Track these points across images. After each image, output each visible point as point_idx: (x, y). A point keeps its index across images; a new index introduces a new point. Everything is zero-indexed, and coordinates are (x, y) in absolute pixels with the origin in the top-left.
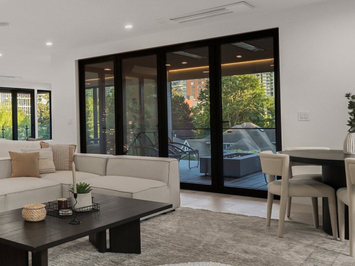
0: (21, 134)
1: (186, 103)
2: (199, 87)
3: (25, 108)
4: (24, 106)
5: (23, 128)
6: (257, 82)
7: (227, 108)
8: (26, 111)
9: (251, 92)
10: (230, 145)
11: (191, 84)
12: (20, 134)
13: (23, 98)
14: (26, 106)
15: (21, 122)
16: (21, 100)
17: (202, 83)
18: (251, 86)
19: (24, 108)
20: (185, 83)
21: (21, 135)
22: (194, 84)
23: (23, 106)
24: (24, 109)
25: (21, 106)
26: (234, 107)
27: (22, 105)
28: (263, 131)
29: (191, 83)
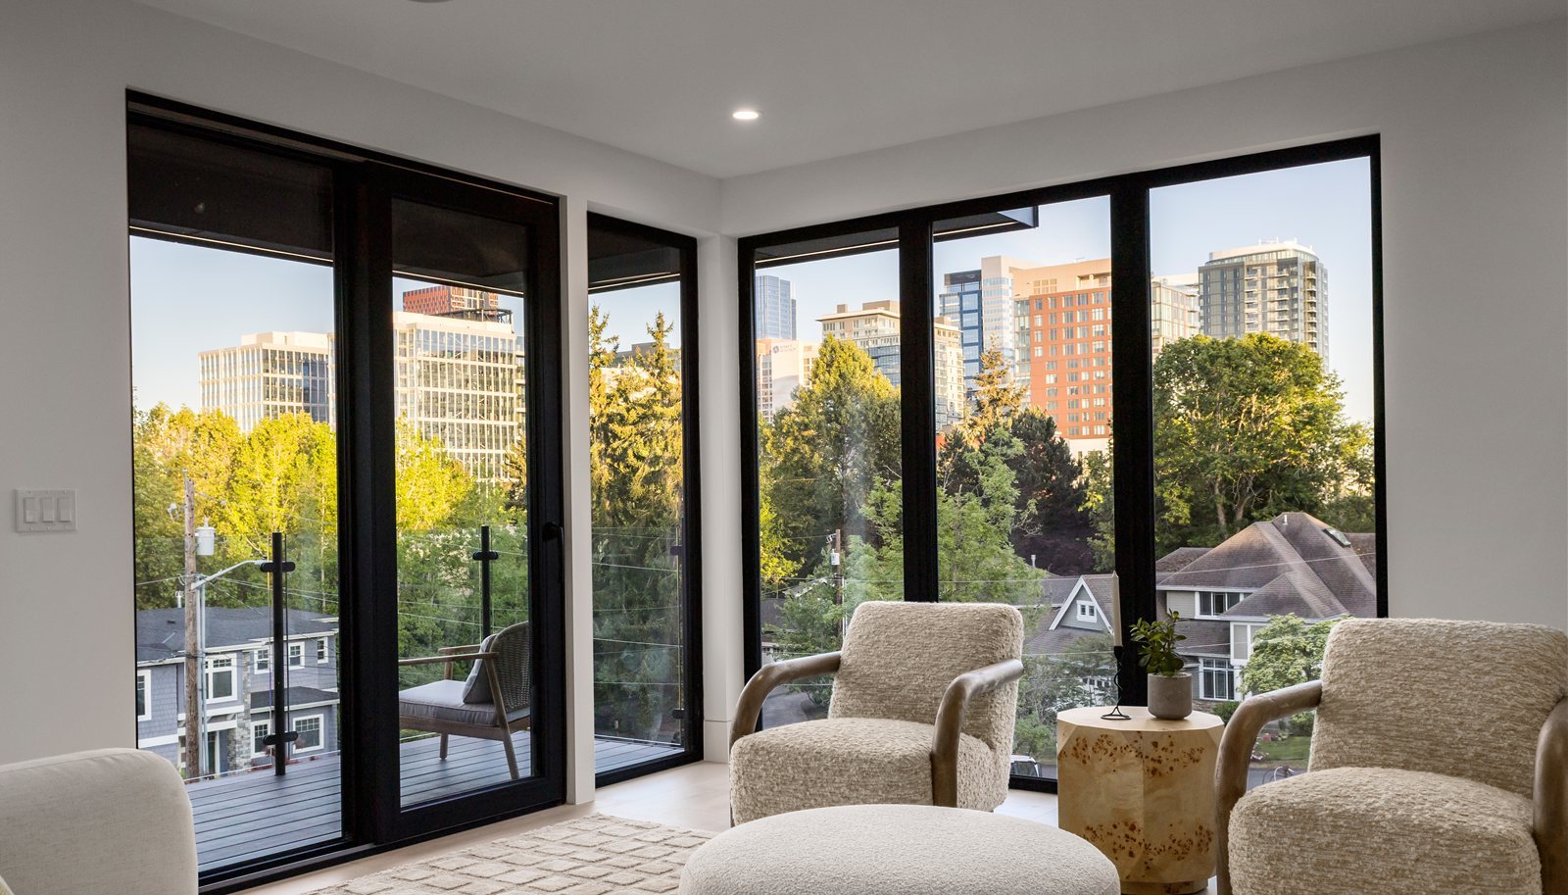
0: (455, 552)
1: (1058, 440)
2: (1072, 391)
3: (471, 458)
4: (467, 451)
5: (464, 531)
6: (1317, 367)
7: (1214, 459)
8: (475, 470)
9: (1299, 402)
10: (1238, 594)
11: (1048, 382)
12: (451, 554)
13: (463, 421)
14: (498, 452)
15: (457, 505)
16: (456, 428)
17: (1083, 378)
18: (1297, 380)
19: (469, 455)
20: (1028, 378)
21: (456, 557)
22: (1056, 380)
23: (464, 450)
24: (467, 459)
25: (457, 450)
26: (1241, 458)
27: (460, 446)
28: (1349, 546)
29: (1048, 376)
